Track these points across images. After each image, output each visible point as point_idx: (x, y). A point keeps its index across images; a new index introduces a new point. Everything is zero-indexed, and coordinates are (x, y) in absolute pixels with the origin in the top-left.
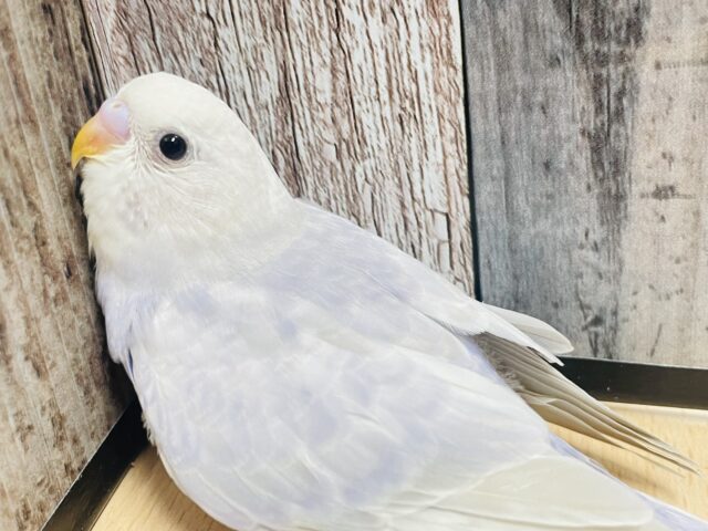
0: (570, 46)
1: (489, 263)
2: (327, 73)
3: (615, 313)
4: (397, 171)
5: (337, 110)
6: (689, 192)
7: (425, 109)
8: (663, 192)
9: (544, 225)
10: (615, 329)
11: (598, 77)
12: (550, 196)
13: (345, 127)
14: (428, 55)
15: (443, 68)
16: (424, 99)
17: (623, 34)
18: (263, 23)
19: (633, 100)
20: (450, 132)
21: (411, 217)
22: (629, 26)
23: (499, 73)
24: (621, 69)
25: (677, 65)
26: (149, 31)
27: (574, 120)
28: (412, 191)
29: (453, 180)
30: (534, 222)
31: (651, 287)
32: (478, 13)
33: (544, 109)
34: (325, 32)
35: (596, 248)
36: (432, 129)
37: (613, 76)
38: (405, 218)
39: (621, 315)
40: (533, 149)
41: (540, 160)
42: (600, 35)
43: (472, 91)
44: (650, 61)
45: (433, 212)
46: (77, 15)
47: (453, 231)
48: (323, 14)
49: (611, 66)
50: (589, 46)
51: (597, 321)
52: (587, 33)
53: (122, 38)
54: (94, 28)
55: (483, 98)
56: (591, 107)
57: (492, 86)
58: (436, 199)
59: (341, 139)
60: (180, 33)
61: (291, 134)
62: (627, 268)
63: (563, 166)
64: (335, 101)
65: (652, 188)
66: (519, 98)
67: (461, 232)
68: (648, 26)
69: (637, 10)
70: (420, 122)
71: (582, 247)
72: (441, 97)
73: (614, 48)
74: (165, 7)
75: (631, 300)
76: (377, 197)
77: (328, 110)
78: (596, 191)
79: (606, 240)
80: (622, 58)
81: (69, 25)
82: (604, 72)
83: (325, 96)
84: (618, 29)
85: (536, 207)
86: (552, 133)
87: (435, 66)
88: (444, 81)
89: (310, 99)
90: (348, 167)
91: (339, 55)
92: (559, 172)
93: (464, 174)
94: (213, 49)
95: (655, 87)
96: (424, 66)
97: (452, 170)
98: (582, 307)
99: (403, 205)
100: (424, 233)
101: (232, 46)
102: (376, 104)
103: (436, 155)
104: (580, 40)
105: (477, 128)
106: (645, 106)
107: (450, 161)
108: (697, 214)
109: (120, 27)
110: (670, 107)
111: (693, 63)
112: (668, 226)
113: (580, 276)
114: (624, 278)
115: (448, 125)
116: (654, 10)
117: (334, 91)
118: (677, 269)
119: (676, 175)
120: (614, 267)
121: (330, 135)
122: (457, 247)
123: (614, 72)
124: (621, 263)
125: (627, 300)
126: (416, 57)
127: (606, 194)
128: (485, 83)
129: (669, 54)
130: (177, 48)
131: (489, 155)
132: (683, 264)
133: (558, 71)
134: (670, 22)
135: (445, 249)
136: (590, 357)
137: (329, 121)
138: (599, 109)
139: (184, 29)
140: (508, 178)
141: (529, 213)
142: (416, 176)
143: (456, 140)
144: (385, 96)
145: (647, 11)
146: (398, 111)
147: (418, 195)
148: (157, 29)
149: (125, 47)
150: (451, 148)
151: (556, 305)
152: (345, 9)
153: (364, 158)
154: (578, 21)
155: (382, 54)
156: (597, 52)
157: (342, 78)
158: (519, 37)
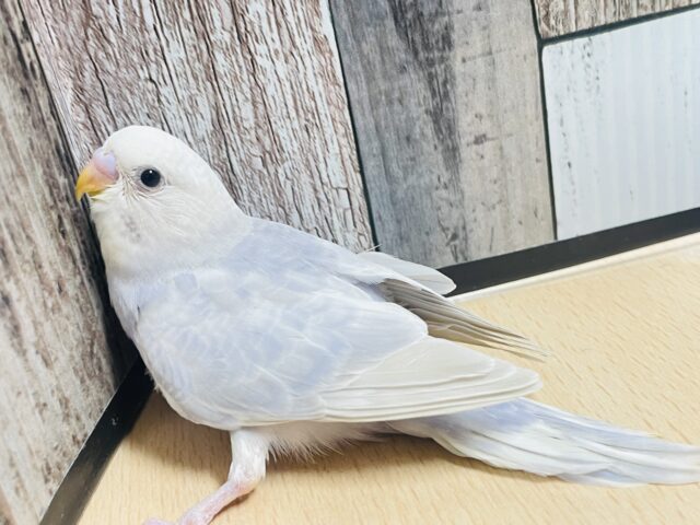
0: (410, 58)
1: (380, 218)
2: (249, 106)
3: (464, 228)
4: (308, 166)
5: (260, 131)
6: (494, 136)
7: (322, 117)
8: (479, 140)
9: (412, 179)
10: (466, 239)
11: (430, 74)
12: (413, 159)
13: (267, 142)
14: (320, 80)
15: (332, 87)
16: (321, 111)
17: (441, 45)
18: (196, 78)
19: (453, 85)
20: (341, 130)
21: (322, 197)
22: (443, 39)
23: (368, 83)
24: (443, 66)
25: (474, 58)
26: (103, 99)
27: (420, 104)
28: (321, 178)
29: (348, 163)
30: (405, 179)
31: (483, 204)
32: (350, 46)
33: (400, 102)
34: (245, 77)
35: (446, 187)
36: (329, 130)
37: (439, 72)
38: (318, 199)
39: (468, 228)
40: (397, 130)
41: (402, 136)
42: (427, 47)
43: (352, 99)
44: (459, 59)
45: (337, 189)
46: (46, 94)
47: (353, 199)
48: (242, 63)
49: (437, 66)
50: (422, 55)
51: (455, 237)
52: (420, 48)
53: (79, 109)
54: (58, 103)
55: (360, 102)
56: (429, 94)
57: (365, 94)
58: (338, 180)
59: (264, 151)
60: (129, 96)
61: (225, 156)
62: (467, 195)
63: (418, 137)
64: (257, 125)
65: (472, 139)
66: (383, 98)
67: (358, 200)
68: (454, 37)
69: (446, 28)
70: (320, 127)
71: (437, 188)
72: (332, 107)
73: (437, 54)
74: (115, 79)
75: (472, 216)
76: (296, 188)
77: (253, 132)
78: (440, 148)
79: (450, 180)
80: (442, 60)
81: (41, 102)
82: (433, 71)
83: (250, 123)
84: (437, 42)
85: (405, 169)
86: (408, 116)
87: (326, 86)
88: (333, 96)
89: (238, 126)
90: (272, 171)
91: (257, 92)
92: (416, 141)
93: (355, 157)
94: (157, 104)
95: (464, 74)
96: (318, 87)
97: (346, 156)
98: (444, 230)
99: (315, 190)
100: (332, 206)
101: (171, 99)
102: (287, 120)
103: (334, 148)
104: (416, 53)
105: (359, 123)
106: (461, 87)
107: (344, 150)
108: (501, 148)
109: (78, 100)
110: (474, 85)
111: (483, 55)
112: (486, 162)
113: (439, 208)
114: (466, 202)
115: (339, 126)
116: (456, 26)
117: (256, 117)
118: (496, 187)
119: (485, 127)
120: (459, 196)
121: (256, 151)
122: (357, 211)
123: (439, 69)
124: (462, 193)
125: (470, 216)
126: (312, 83)
127: (447, 149)
128: (360, 93)
129: (470, 52)
130: (127, 109)
131: (370, 140)
132: (499, 183)
133: (406, 75)
134: (466, 32)
135: (349, 213)
136: (454, 263)
137: (255, 140)
138: (434, 94)
139: (131, 93)
140: (384, 154)
141: (401, 174)
142: (322, 166)
143: (346, 135)
144: (293, 114)
145: (452, 28)
146: (304, 122)
147: (325, 180)
148: (109, 97)
149: (83, 115)
150: (344, 141)
151: (427, 234)
152: (258, 58)
153: (283, 162)
154: (413, 41)
155: (288, 85)
156: (427, 59)
157: (261, 107)
158: (378, 58)
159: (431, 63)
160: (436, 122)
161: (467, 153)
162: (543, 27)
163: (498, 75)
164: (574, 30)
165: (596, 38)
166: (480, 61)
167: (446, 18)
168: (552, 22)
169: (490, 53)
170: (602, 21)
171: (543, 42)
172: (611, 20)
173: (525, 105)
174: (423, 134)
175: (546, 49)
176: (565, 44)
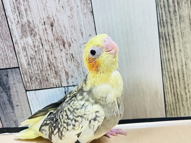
159: (7, 92)
160: (9, 102)
161: (15, 108)
162: (26, 88)
163: (19, 95)
164: (32, 89)
165: (37, 91)
166: (15, 93)
167: (9, 85)
168: (28, 88)
169: (17, 91)
170: (37, 88)
171: (26, 91)
172: (39, 88)
173: (25, 101)
174: (7, 103)
175: (27, 92)
176: (31, 92)
